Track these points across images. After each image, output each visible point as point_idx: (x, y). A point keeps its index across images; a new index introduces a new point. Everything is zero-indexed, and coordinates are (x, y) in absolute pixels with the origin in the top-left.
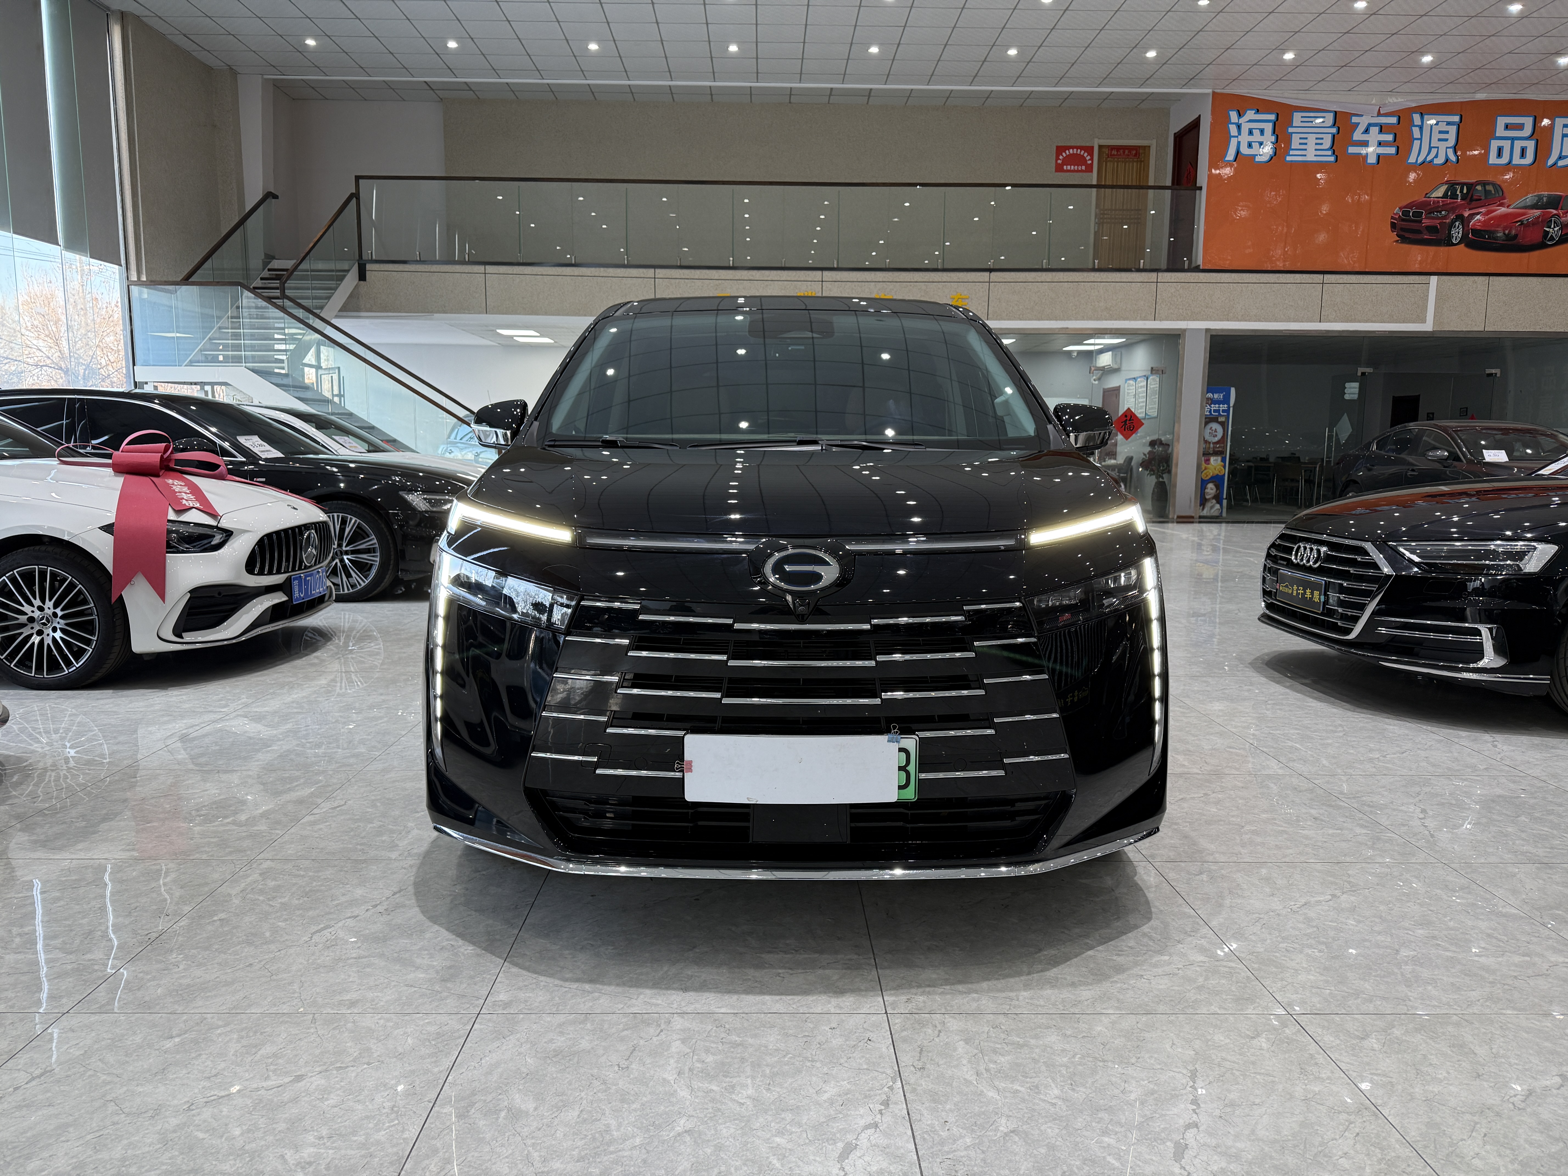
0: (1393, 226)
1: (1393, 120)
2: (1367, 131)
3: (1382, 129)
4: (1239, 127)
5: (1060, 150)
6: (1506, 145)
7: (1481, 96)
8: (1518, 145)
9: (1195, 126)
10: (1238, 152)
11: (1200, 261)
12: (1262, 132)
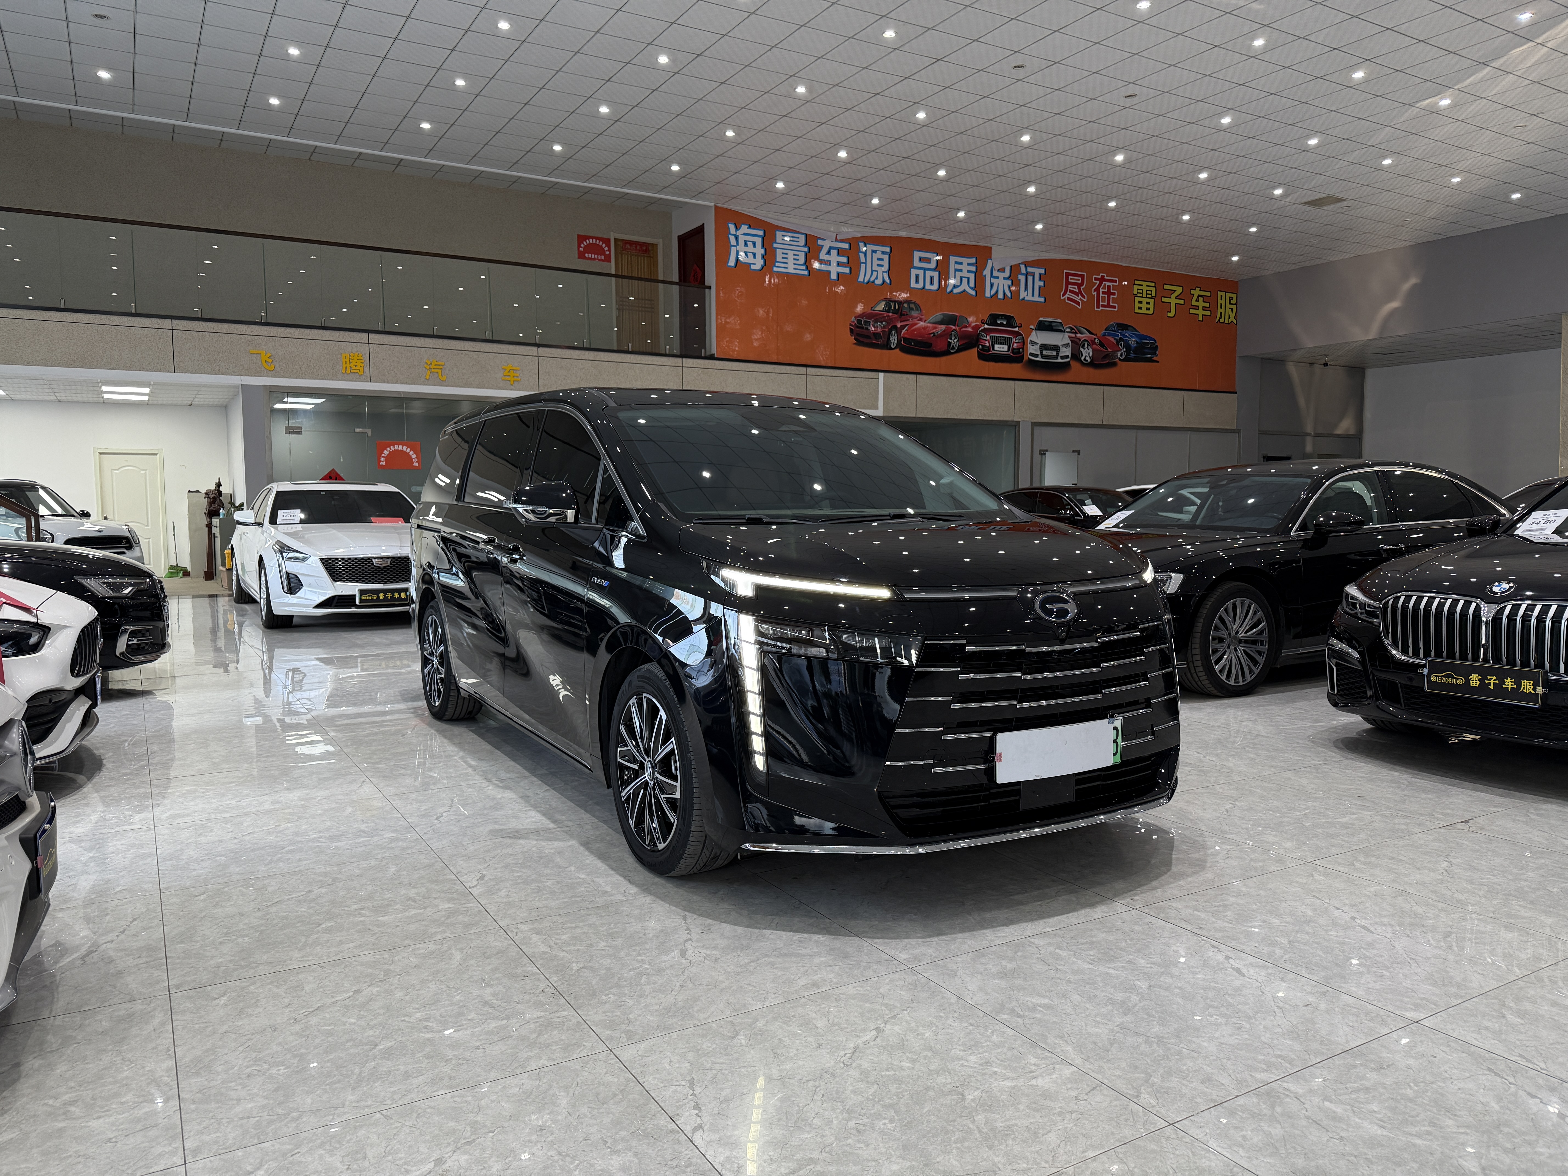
0: (851, 331)
1: (846, 246)
2: (829, 253)
3: (840, 252)
4: (737, 238)
5: (581, 238)
6: (921, 273)
7: (903, 234)
8: (929, 274)
9: (699, 231)
10: (737, 260)
11: (714, 351)
12: (754, 244)
